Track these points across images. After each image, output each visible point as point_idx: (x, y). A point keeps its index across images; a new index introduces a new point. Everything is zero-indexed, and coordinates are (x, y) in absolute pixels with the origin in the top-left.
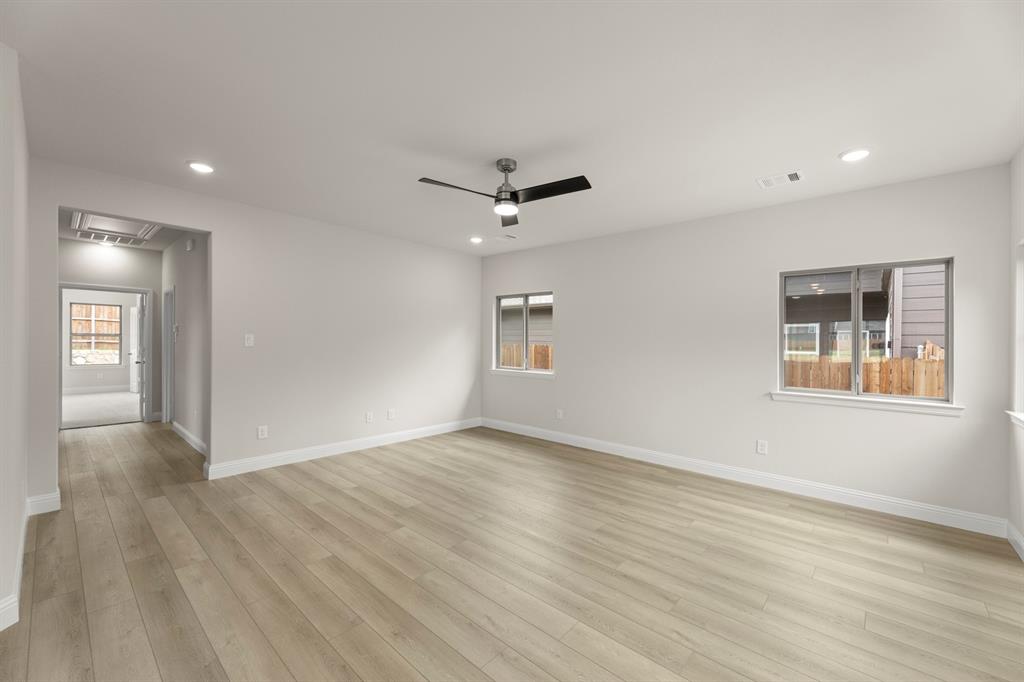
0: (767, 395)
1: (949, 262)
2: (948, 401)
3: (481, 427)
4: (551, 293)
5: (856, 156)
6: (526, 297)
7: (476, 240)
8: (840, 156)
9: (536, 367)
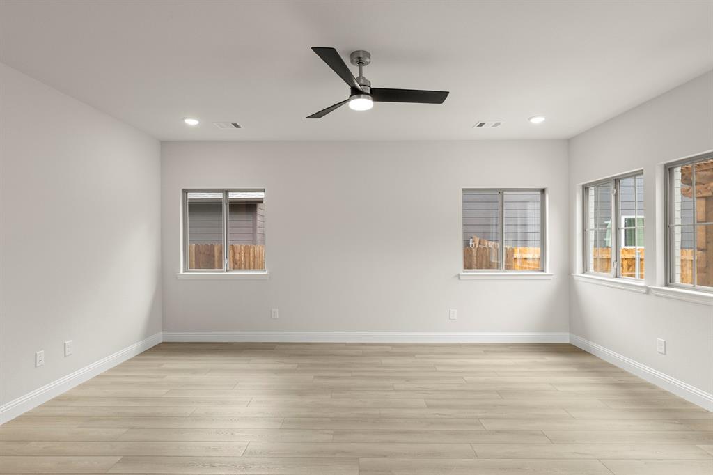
0: (456, 276)
1: (543, 191)
2: (543, 271)
3: (163, 343)
4: (263, 190)
5: (538, 120)
6: (226, 192)
7: (192, 122)
8: (529, 119)
9: (198, 266)
